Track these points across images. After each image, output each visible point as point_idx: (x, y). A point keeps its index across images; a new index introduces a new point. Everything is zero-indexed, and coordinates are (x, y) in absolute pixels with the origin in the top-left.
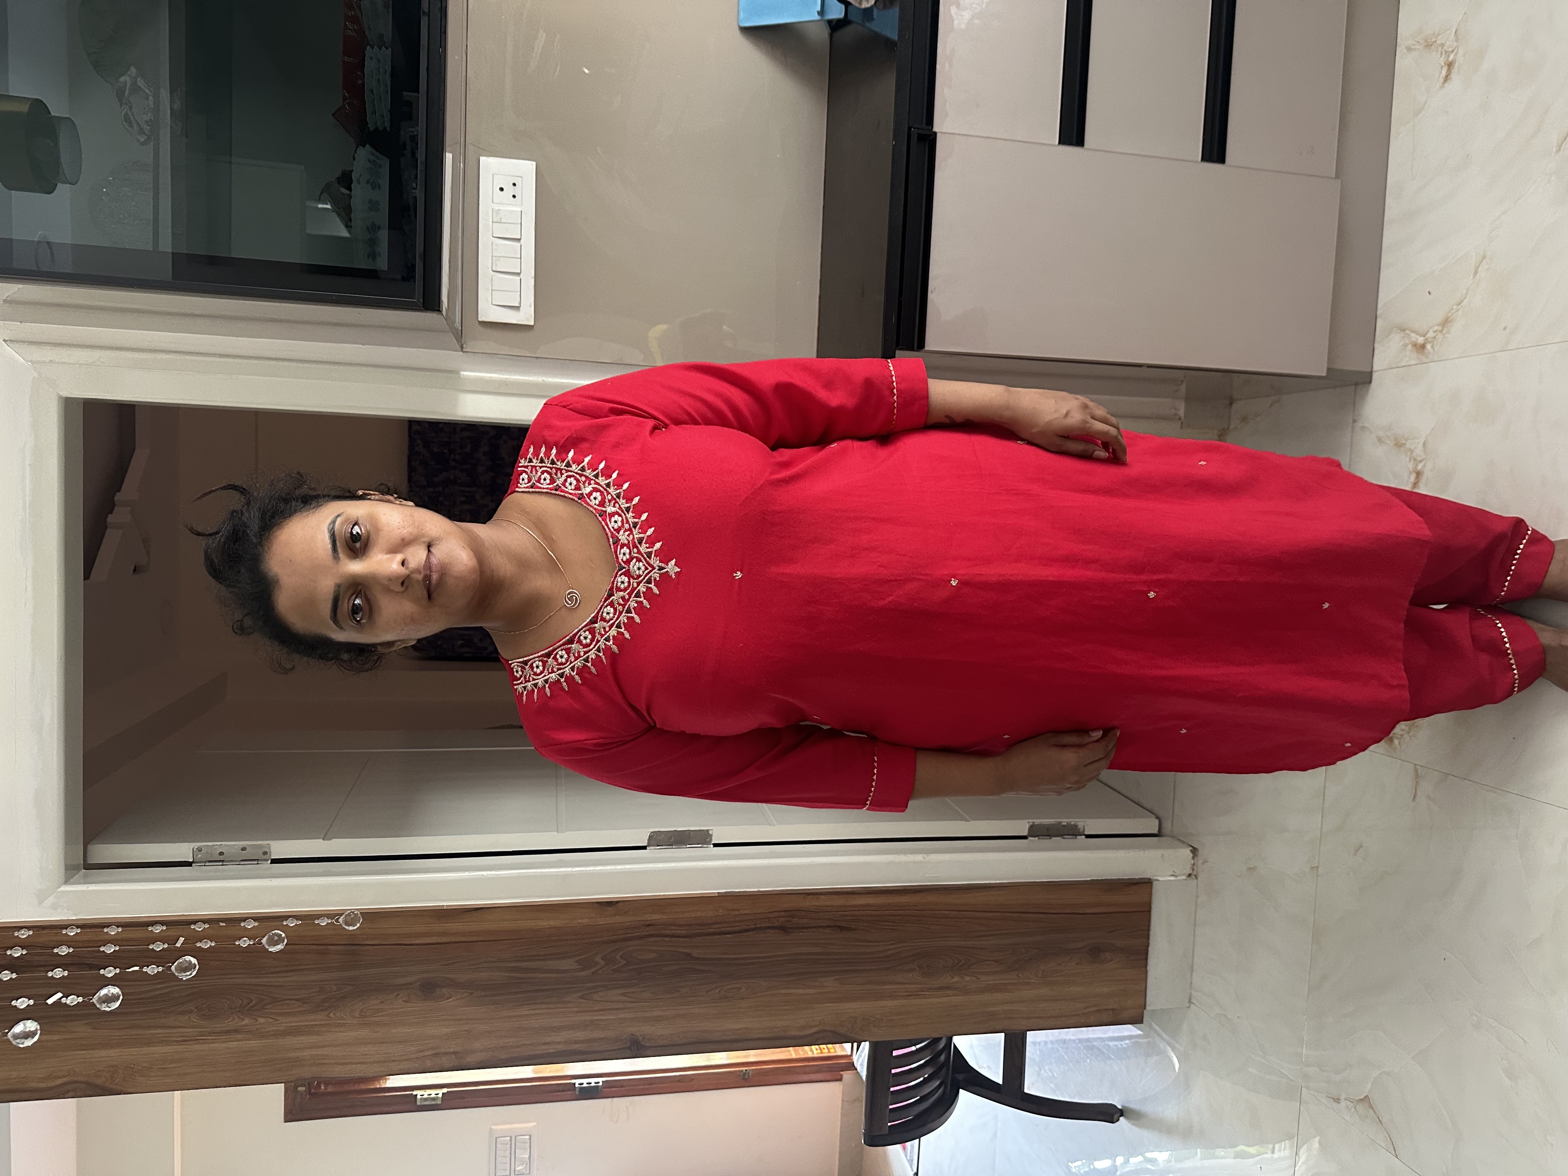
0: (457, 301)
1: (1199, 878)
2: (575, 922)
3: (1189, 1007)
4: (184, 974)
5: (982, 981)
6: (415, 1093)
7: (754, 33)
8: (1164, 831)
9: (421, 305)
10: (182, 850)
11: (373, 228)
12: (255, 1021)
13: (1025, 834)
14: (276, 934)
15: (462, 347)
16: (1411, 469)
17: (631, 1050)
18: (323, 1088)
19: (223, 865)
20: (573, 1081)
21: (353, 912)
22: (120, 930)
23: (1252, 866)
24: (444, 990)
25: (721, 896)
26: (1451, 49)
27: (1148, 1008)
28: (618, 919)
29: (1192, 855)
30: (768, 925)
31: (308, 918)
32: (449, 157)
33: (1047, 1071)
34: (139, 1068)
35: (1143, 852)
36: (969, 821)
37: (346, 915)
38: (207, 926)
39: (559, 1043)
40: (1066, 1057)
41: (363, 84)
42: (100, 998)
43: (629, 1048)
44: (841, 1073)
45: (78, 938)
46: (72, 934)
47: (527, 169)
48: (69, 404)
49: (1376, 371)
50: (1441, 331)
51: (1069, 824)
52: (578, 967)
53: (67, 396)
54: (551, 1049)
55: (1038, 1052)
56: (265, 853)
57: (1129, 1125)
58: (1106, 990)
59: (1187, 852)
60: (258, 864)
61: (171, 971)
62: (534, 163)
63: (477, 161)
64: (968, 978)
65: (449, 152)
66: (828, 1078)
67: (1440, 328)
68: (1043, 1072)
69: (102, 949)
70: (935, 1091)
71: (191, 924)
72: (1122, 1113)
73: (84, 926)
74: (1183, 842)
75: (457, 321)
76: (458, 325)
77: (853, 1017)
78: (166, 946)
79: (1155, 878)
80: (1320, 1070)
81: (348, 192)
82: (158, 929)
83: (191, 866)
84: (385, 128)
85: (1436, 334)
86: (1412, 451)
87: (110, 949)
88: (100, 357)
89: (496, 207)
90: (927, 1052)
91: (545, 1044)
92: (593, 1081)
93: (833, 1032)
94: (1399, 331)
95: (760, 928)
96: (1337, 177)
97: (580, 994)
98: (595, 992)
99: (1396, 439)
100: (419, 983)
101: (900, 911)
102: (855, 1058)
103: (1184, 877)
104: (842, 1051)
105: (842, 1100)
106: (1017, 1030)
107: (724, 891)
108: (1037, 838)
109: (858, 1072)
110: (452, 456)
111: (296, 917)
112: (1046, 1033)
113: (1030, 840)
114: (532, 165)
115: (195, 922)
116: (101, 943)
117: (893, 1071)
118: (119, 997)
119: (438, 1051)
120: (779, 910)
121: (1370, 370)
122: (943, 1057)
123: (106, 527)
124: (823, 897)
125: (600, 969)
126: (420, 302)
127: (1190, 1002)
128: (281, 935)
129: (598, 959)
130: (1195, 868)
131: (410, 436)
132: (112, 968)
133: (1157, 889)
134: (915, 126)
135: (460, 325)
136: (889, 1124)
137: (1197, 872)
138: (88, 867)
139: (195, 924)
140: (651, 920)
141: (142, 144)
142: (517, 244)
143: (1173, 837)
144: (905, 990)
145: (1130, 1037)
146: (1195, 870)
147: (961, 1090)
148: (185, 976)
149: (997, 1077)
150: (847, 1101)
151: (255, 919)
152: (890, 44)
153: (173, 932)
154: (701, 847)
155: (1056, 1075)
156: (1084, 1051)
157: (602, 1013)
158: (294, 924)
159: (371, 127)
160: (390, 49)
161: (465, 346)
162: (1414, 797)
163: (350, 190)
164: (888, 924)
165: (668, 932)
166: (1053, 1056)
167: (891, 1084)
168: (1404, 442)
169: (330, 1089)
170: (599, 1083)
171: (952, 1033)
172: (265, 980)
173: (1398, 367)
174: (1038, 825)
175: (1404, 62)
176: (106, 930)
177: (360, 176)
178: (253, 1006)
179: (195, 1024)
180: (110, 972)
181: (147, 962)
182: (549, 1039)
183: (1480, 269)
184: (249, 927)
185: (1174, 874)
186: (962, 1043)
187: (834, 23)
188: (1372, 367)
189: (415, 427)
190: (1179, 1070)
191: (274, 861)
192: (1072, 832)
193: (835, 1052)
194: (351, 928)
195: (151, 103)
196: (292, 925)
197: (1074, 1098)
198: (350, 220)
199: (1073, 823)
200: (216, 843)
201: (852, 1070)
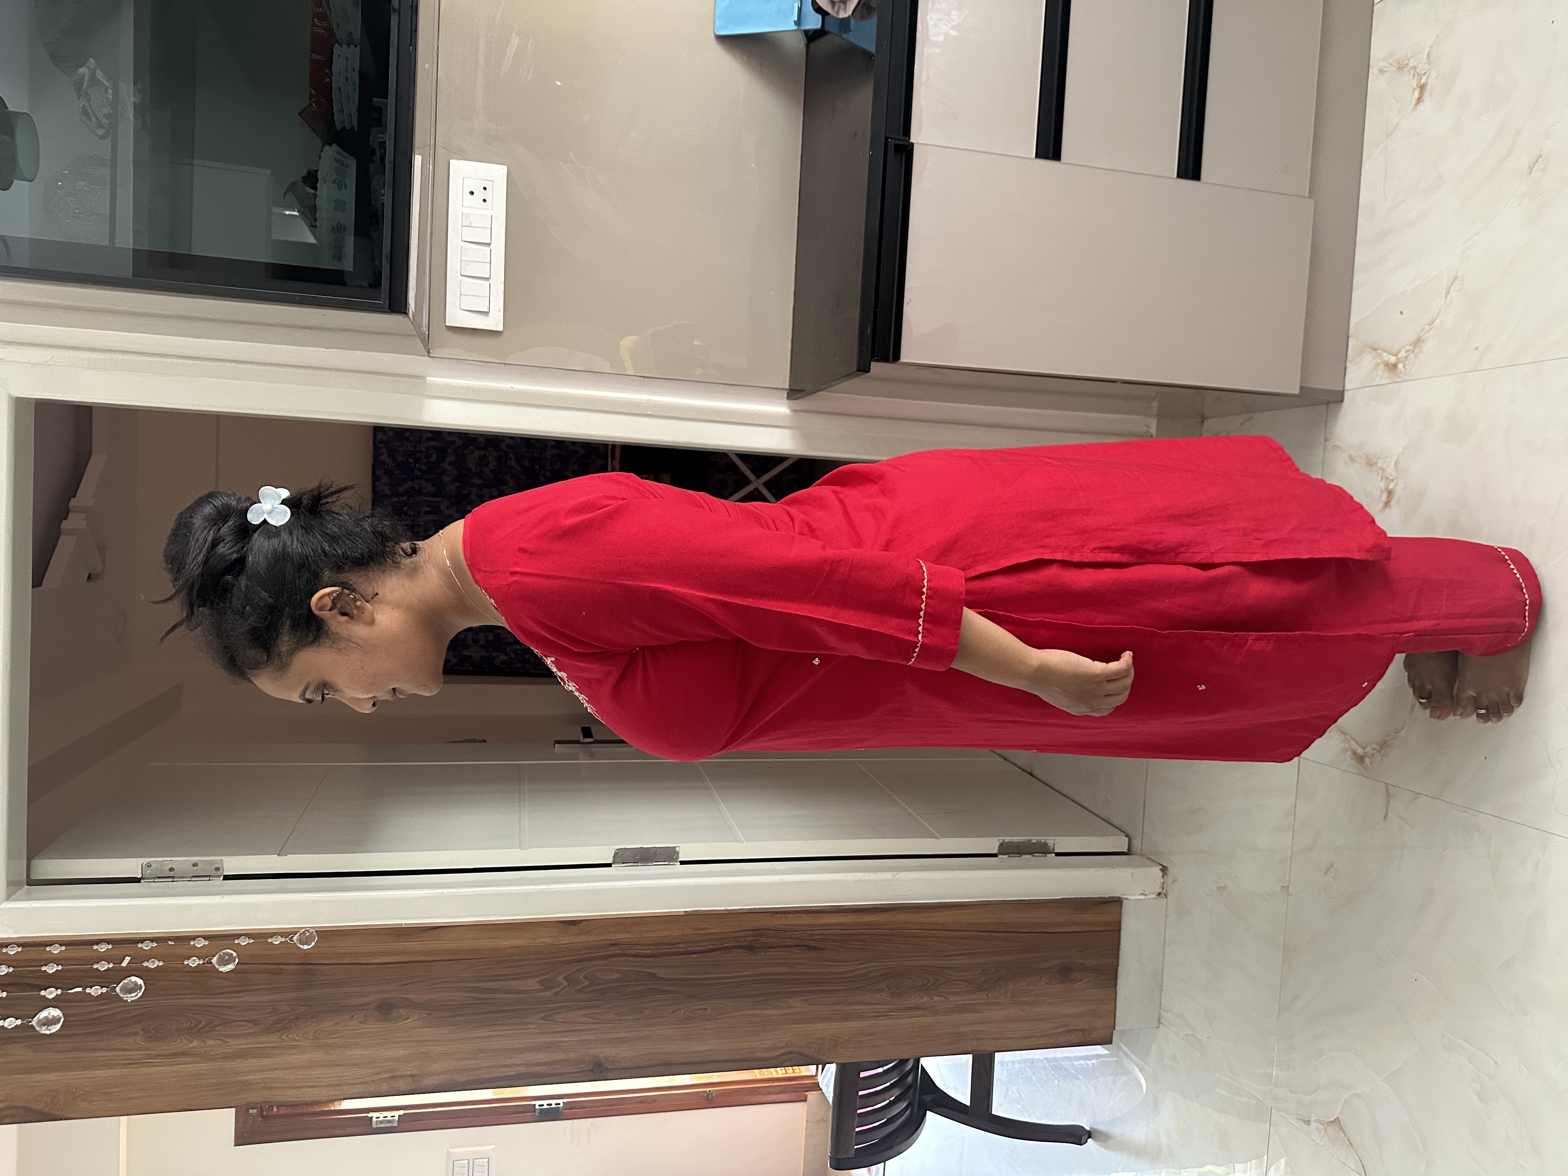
0: (424, 305)
1: (1169, 897)
2: (538, 941)
3: (1158, 1027)
4: (130, 996)
5: (950, 1001)
6: (370, 1115)
7: (730, 41)
8: (1133, 849)
9: (387, 307)
10: (131, 866)
11: (339, 229)
12: (203, 1043)
13: (995, 852)
14: (227, 954)
15: (429, 353)
16: (1383, 488)
17: (594, 1072)
18: (275, 1110)
19: (173, 881)
20: (533, 1103)
21: (308, 931)
22: (63, 948)
23: (1223, 885)
24: (402, 1011)
25: (687, 914)
26: (1423, 72)
27: (1117, 1028)
28: (583, 938)
29: (1161, 874)
30: (734, 944)
31: (260, 937)
32: (418, 160)
33: (1015, 1092)
34: (82, 1092)
35: (1112, 870)
36: (938, 838)
37: (301, 934)
38: (155, 945)
39: (519, 1065)
40: (1033, 1078)
41: (331, 81)
42: (39, 1021)
43: (592, 1070)
44: (806, 1093)
45: (19, 957)
46: (12, 953)
47: (498, 173)
48: (20, 404)
49: (1348, 390)
50: (1413, 351)
51: (1038, 842)
52: (542, 987)
53: (18, 396)
54: (511, 1072)
55: (1005, 1072)
56: (217, 869)
57: (1098, 1147)
58: (1075, 1010)
59: (1157, 871)
60: (209, 880)
61: (116, 992)
62: (505, 167)
63: (448, 164)
64: (936, 999)
65: (417, 154)
66: (794, 1098)
67: (1412, 348)
68: (1010, 1093)
69: (43, 969)
70: (902, 1113)
71: (138, 943)
72: (1090, 1135)
73: (25, 944)
74: (1153, 861)
75: (424, 325)
76: (425, 329)
77: (821, 1039)
78: (111, 965)
79: (1125, 897)
80: (1291, 1091)
81: (313, 191)
82: (103, 948)
83: (139, 882)
84: (353, 128)
85: (1407, 354)
86: (1383, 470)
87: (51, 969)
88: (53, 357)
89: (466, 211)
90: (895, 1073)
91: (505, 1066)
92: (553, 1102)
93: (801, 1054)
94: (1371, 351)
95: (726, 948)
96: (1310, 197)
97: (542, 1015)
98: (558, 1013)
99: (1368, 458)
100: (375, 1004)
101: (870, 931)
102: (820, 1079)
103: (1154, 896)
104: (806, 1071)
105: (807, 1121)
106: (986, 1051)
107: (690, 910)
108: (1007, 856)
109: (823, 1093)
110: (417, 465)
111: (248, 935)
112: (1014, 1054)
113: (1001, 858)
114: (503, 169)
115: (142, 941)
116: (43, 963)
117: (861, 1093)
118: (60, 1019)
119: (394, 1074)
120: (746, 929)
121: (1342, 389)
122: (910, 1079)
123: (59, 534)
124: (790, 915)
125: (562, 989)
126: (385, 303)
127: (1159, 1022)
128: (232, 954)
129: (560, 979)
130: (1165, 887)
131: (374, 444)
132: (53, 989)
133: (1126, 908)
134: (892, 136)
135: (427, 328)
136: (856, 1147)
137: (1166, 891)
138: (31, 883)
139: (142, 943)
140: (616, 939)
141: (102, 137)
142: (487, 249)
143: (1142, 855)
144: (873, 1010)
145: (1098, 1056)
146: (1165, 888)
147: (928, 1112)
148: (130, 998)
149: (966, 1100)
150: (812, 1122)
151: (205, 938)
152: (868, 56)
153: (120, 950)
154: (668, 865)
155: (1022, 1095)
156: (1052, 1072)
157: (566, 1034)
158: (246, 943)
159: (339, 127)
160: (358, 47)
161: (431, 351)
162: (1386, 816)
163: (316, 189)
164: (858, 943)
165: (633, 952)
166: (1021, 1076)
167: (858, 1107)
168: (1375, 461)
169: (283, 1111)
170: (559, 1104)
171: (921, 1055)
172: (215, 1000)
173: (1369, 386)
174: (1008, 842)
175: (1376, 84)
176: (48, 949)
177: (326, 175)
178: (202, 1028)
179: (140, 1046)
180: (51, 993)
181: (92, 982)
182: (509, 1062)
183: (1452, 289)
184: (199, 946)
185: (1143, 892)
186: (930, 1064)
187: (810, 33)
188: (1344, 387)
189: (380, 436)
190: (1146, 1091)
191: (226, 878)
192: (1043, 850)
193: (800, 1072)
194: (306, 947)
195: (110, 97)
196: (243, 944)
197: (1041, 1120)
198: (315, 220)
199: (1043, 841)
200: (165, 859)
201: (818, 1090)
